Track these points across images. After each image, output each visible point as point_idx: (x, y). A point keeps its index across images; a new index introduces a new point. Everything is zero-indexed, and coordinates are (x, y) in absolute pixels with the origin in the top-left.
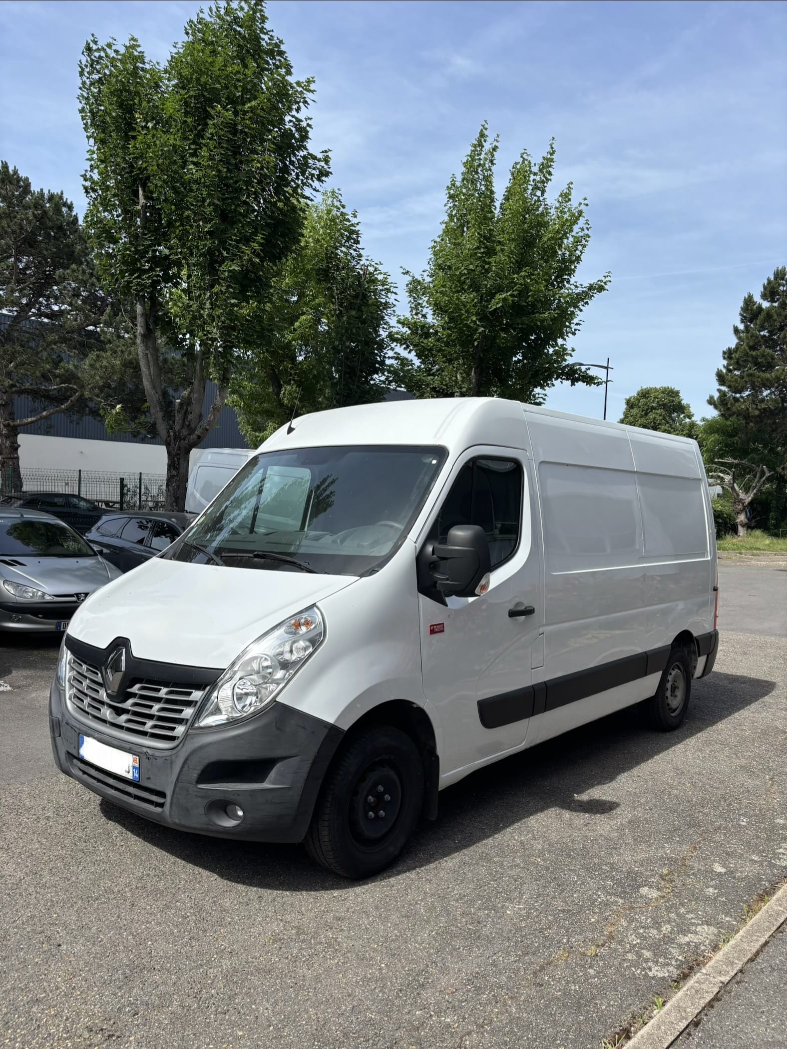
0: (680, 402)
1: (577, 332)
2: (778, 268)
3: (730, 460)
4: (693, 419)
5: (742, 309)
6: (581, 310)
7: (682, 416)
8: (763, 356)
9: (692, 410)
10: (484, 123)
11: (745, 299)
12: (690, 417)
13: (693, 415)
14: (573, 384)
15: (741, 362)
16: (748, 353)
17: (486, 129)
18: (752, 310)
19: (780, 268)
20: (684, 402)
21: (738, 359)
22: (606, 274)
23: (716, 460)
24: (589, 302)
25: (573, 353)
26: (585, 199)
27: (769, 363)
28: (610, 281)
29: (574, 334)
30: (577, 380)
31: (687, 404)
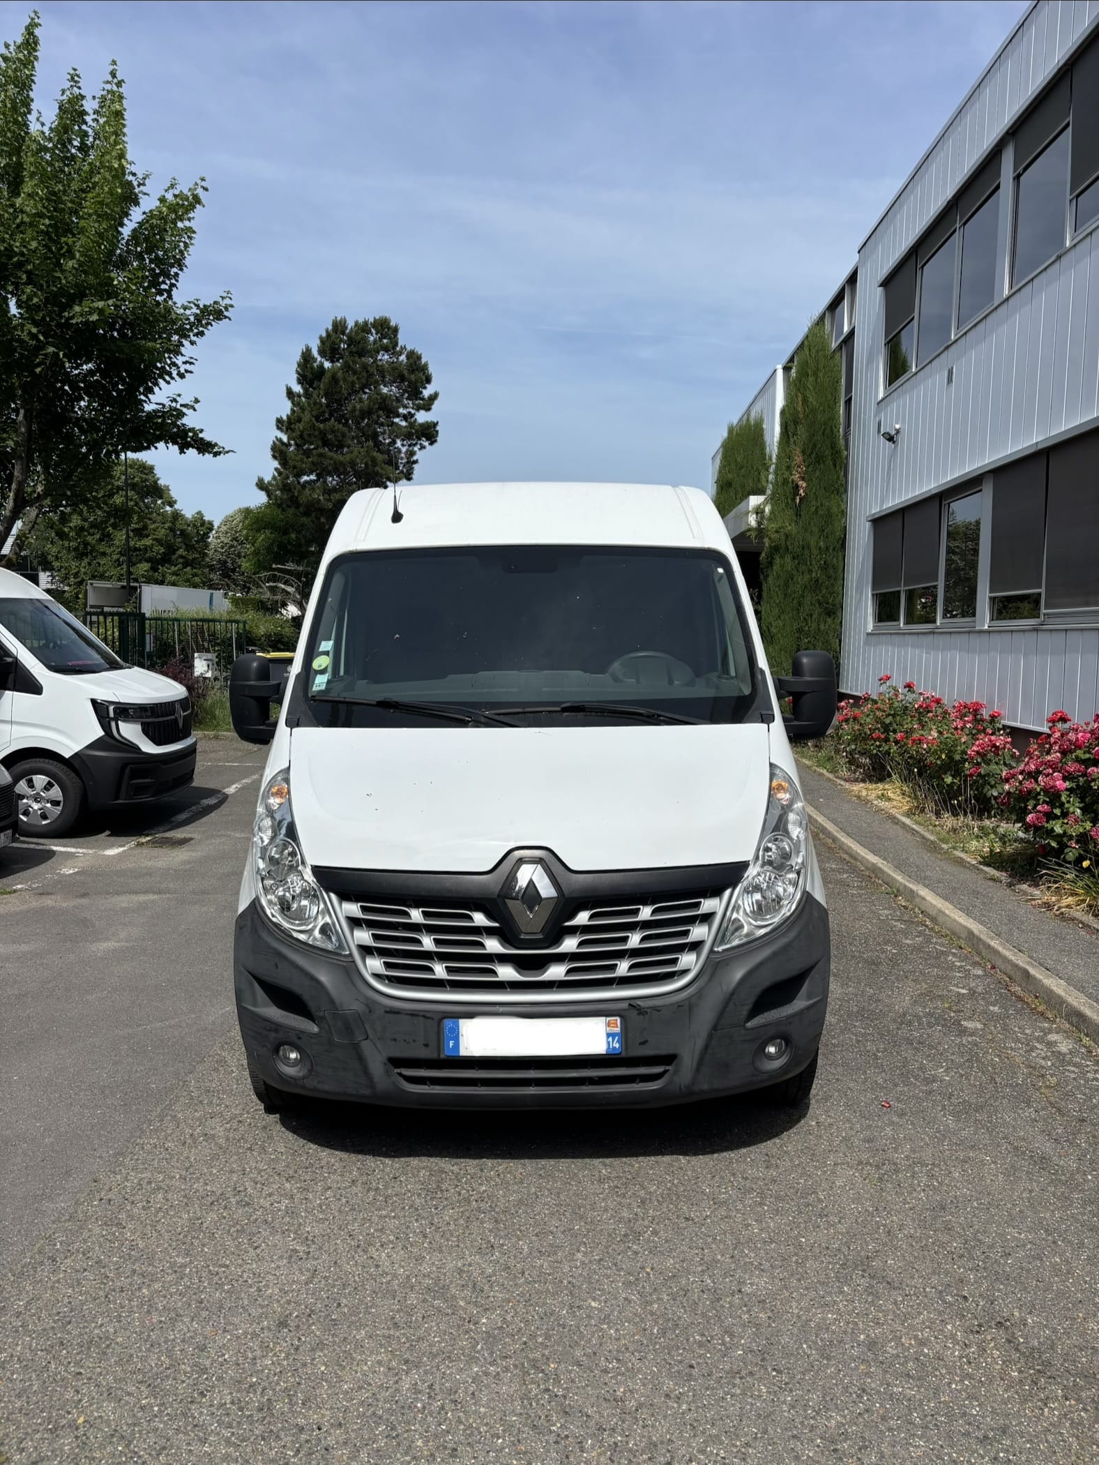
0: (156, 482)
1: (187, 375)
2: (336, 318)
3: (290, 566)
4: (176, 506)
5: (299, 365)
6: (192, 343)
7: (159, 502)
8: (333, 431)
9: (174, 494)
10: (33, 15)
11: (303, 353)
12: (171, 503)
13: (175, 502)
14: (182, 452)
15: (306, 436)
16: (314, 425)
17: (38, 25)
18: (312, 368)
19: (338, 319)
20: (161, 482)
21: (302, 432)
22: (225, 295)
23: (274, 566)
24: (206, 331)
25: (196, 406)
26: (203, 180)
27: (339, 441)
28: (232, 306)
29: (182, 376)
30: (188, 446)
31: (165, 486)
